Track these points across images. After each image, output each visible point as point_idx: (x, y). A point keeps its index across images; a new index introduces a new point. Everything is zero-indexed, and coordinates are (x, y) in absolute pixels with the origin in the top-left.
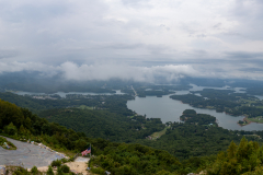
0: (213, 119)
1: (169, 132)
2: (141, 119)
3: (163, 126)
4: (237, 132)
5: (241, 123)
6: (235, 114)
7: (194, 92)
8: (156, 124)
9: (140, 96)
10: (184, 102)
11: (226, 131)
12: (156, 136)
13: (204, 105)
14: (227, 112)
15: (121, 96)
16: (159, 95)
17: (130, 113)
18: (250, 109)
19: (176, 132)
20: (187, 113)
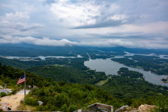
0: (141, 75)
1: (110, 81)
2: (93, 72)
3: (107, 77)
4: (160, 87)
5: (164, 80)
6: (159, 73)
7: (127, 57)
8: (102, 76)
9: (92, 59)
10: (121, 63)
11: (151, 85)
12: (102, 83)
13: (134, 65)
14: (152, 71)
16: (104, 58)
17: (86, 68)
19: (115, 81)
20: (122, 70)
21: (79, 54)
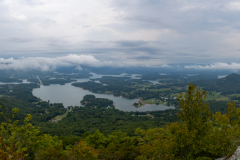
0: (111, 103)
1: (70, 115)
2: (45, 105)
3: (65, 110)
4: (132, 113)
5: (136, 105)
6: (131, 97)
7: (93, 80)
8: (58, 109)
9: (45, 85)
10: (85, 89)
11: (122, 113)
12: (58, 118)
13: (102, 90)
14: (124, 96)
15: (27, 85)
16: (62, 83)
17: (35, 99)
18: (144, 92)
19: (76, 115)
20: (87, 98)
21: (25, 78)
